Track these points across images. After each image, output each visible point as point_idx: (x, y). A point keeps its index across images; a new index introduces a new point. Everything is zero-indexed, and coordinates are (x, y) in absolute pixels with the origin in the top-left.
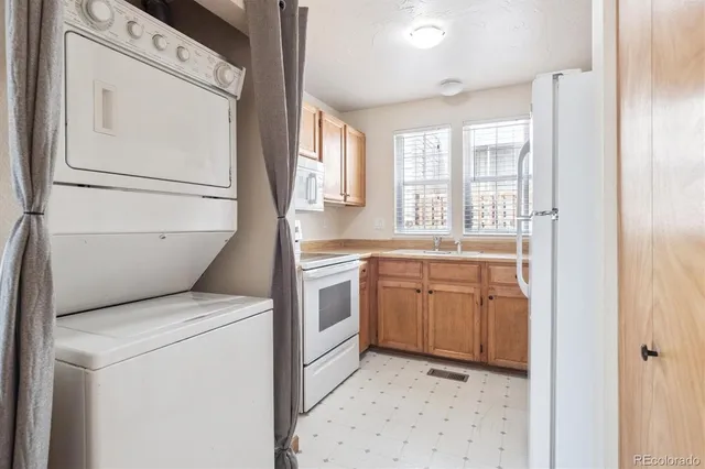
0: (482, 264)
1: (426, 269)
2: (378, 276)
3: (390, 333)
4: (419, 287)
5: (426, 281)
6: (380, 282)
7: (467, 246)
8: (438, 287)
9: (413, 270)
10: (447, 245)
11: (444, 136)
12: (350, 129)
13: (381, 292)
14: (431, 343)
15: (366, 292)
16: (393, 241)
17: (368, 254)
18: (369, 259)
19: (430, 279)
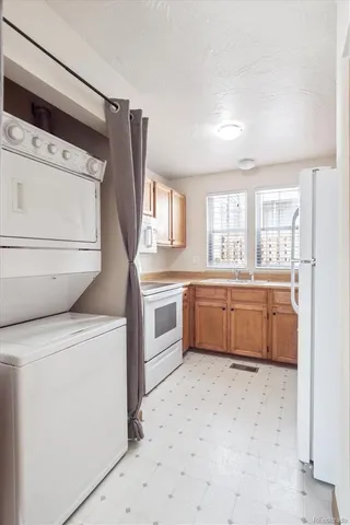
0: (269, 290)
1: (229, 293)
2: (195, 298)
3: (204, 339)
4: (225, 306)
5: (229, 301)
6: (197, 303)
7: (258, 277)
8: (237, 306)
9: (220, 294)
10: (244, 276)
11: (242, 198)
12: (175, 193)
13: (197, 309)
14: (233, 345)
15: (187, 310)
16: (206, 273)
17: (188, 283)
18: (189, 286)
19: (232, 300)
